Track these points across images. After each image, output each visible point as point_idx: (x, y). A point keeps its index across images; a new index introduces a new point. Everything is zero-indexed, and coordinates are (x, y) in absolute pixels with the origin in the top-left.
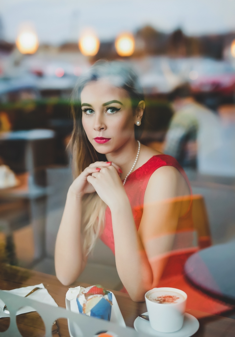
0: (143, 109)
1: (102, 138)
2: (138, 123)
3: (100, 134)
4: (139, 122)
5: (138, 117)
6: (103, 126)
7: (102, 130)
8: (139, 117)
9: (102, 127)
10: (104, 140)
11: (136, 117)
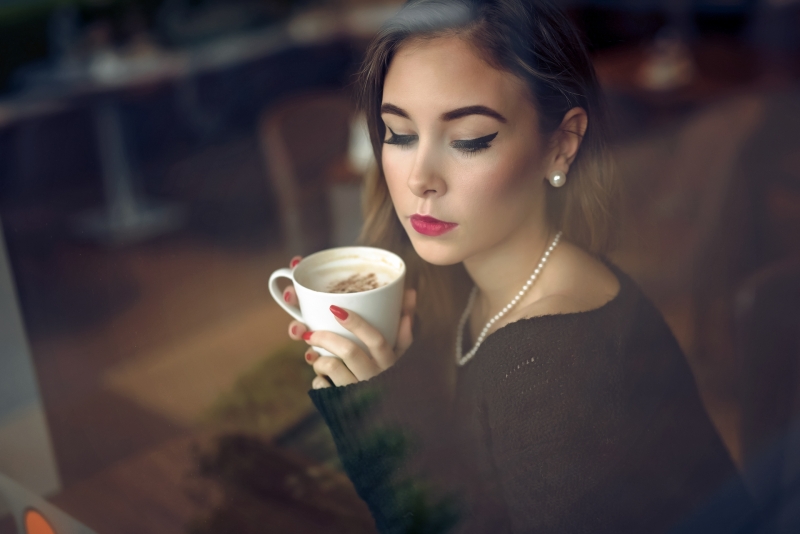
0: (578, 134)
1: (429, 220)
2: (557, 178)
3: (425, 207)
4: (559, 175)
5: (557, 158)
6: (436, 186)
7: (431, 196)
8: (561, 160)
9: (429, 188)
10: (438, 227)
11: (553, 158)
